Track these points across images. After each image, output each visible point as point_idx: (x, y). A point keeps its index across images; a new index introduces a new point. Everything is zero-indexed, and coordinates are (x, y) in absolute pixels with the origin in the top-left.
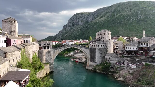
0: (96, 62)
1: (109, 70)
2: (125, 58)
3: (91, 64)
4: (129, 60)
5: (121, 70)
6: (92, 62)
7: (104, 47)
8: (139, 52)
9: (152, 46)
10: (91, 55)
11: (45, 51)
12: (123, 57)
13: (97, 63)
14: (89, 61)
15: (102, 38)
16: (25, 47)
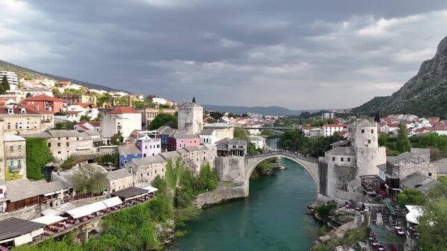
0: (327, 196)
1: (329, 217)
3: (320, 199)
5: (345, 222)
6: (322, 195)
9: (408, 177)
10: (320, 178)
14: (318, 191)
15: (353, 141)
16: (181, 155)
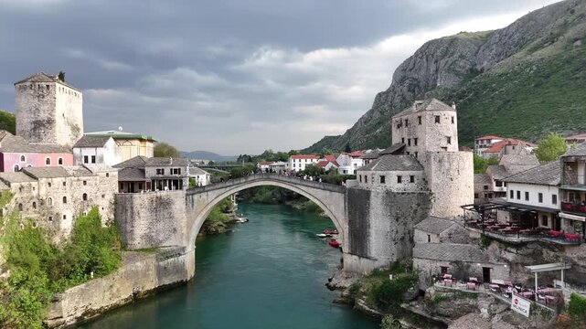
0: (369, 258)
1: (403, 306)
2: (494, 251)
3: (351, 266)
4: (517, 264)
5: (458, 316)
6: (356, 257)
7: (412, 187)
8: (571, 222)
10: (351, 223)
11: (141, 199)
12: (487, 241)
13: (377, 264)
14: (346, 249)
15: (412, 142)
16: (10, 186)
